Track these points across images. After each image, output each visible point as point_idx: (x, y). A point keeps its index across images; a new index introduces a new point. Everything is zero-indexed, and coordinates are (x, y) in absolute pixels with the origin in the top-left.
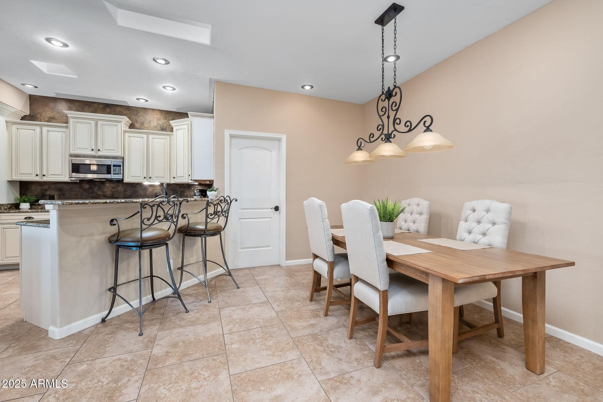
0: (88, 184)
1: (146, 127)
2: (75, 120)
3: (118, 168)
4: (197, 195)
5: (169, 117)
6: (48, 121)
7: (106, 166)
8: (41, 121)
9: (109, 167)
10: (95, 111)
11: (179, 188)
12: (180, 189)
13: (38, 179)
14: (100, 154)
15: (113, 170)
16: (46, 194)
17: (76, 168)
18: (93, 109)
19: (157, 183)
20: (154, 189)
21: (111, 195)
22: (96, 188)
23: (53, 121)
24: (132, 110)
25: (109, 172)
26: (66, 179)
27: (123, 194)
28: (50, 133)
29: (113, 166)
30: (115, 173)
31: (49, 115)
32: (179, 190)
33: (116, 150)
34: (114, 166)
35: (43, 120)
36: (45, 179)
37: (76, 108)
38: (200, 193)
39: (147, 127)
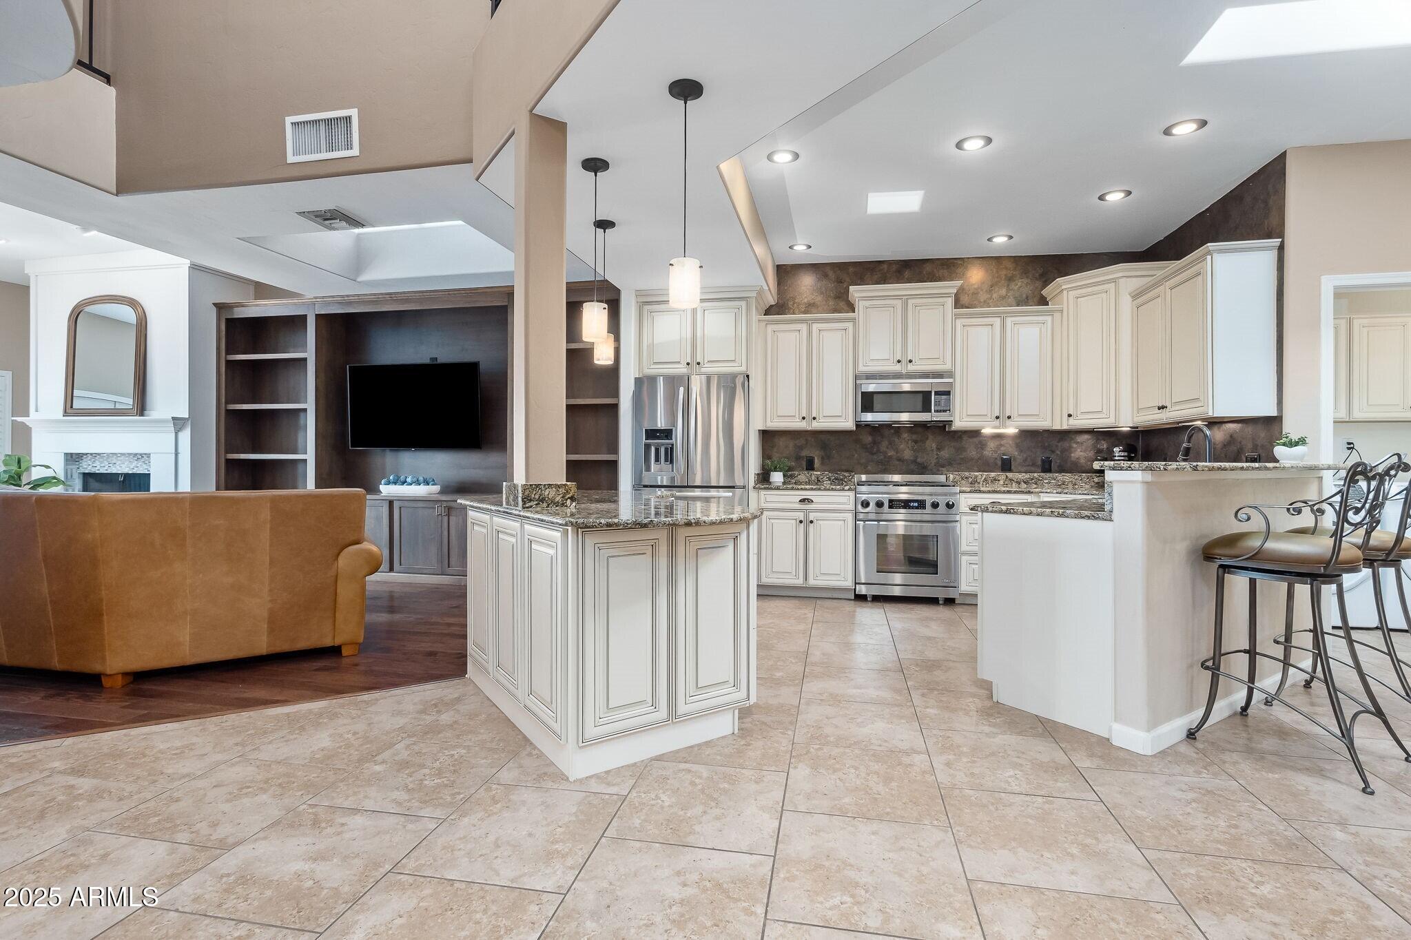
0: (871, 434)
1: (982, 300)
2: (868, 303)
3: (944, 397)
4: (1116, 458)
5: (1035, 270)
6: (805, 312)
7: (921, 395)
8: (794, 313)
9: (926, 396)
10: (883, 280)
11: (1058, 442)
12: (1059, 444)
13: (802, 425)
14: (911, 368)
15: (935, 402)
16: (802, 455)
17: (868, 402)
18: (880, 276)
19: (1011, 430)
20: (1001, 445)
21: (911, 458)
22: (885, 443)
23: (813, 310)
24: (954, 266)
25: (926, 408)
26: (849, 425)
27: (936, 457)
28: (822, 333)
29: (935, 395)
30: (939, 408)
31: (806, 300)
32: (1057, 446)
33: (941, 358)
34: (937, 393)
35: (797, 311)
36: (816, 425)
37: (851, 280)
38: (1126, 454)
39: (985, 301)
